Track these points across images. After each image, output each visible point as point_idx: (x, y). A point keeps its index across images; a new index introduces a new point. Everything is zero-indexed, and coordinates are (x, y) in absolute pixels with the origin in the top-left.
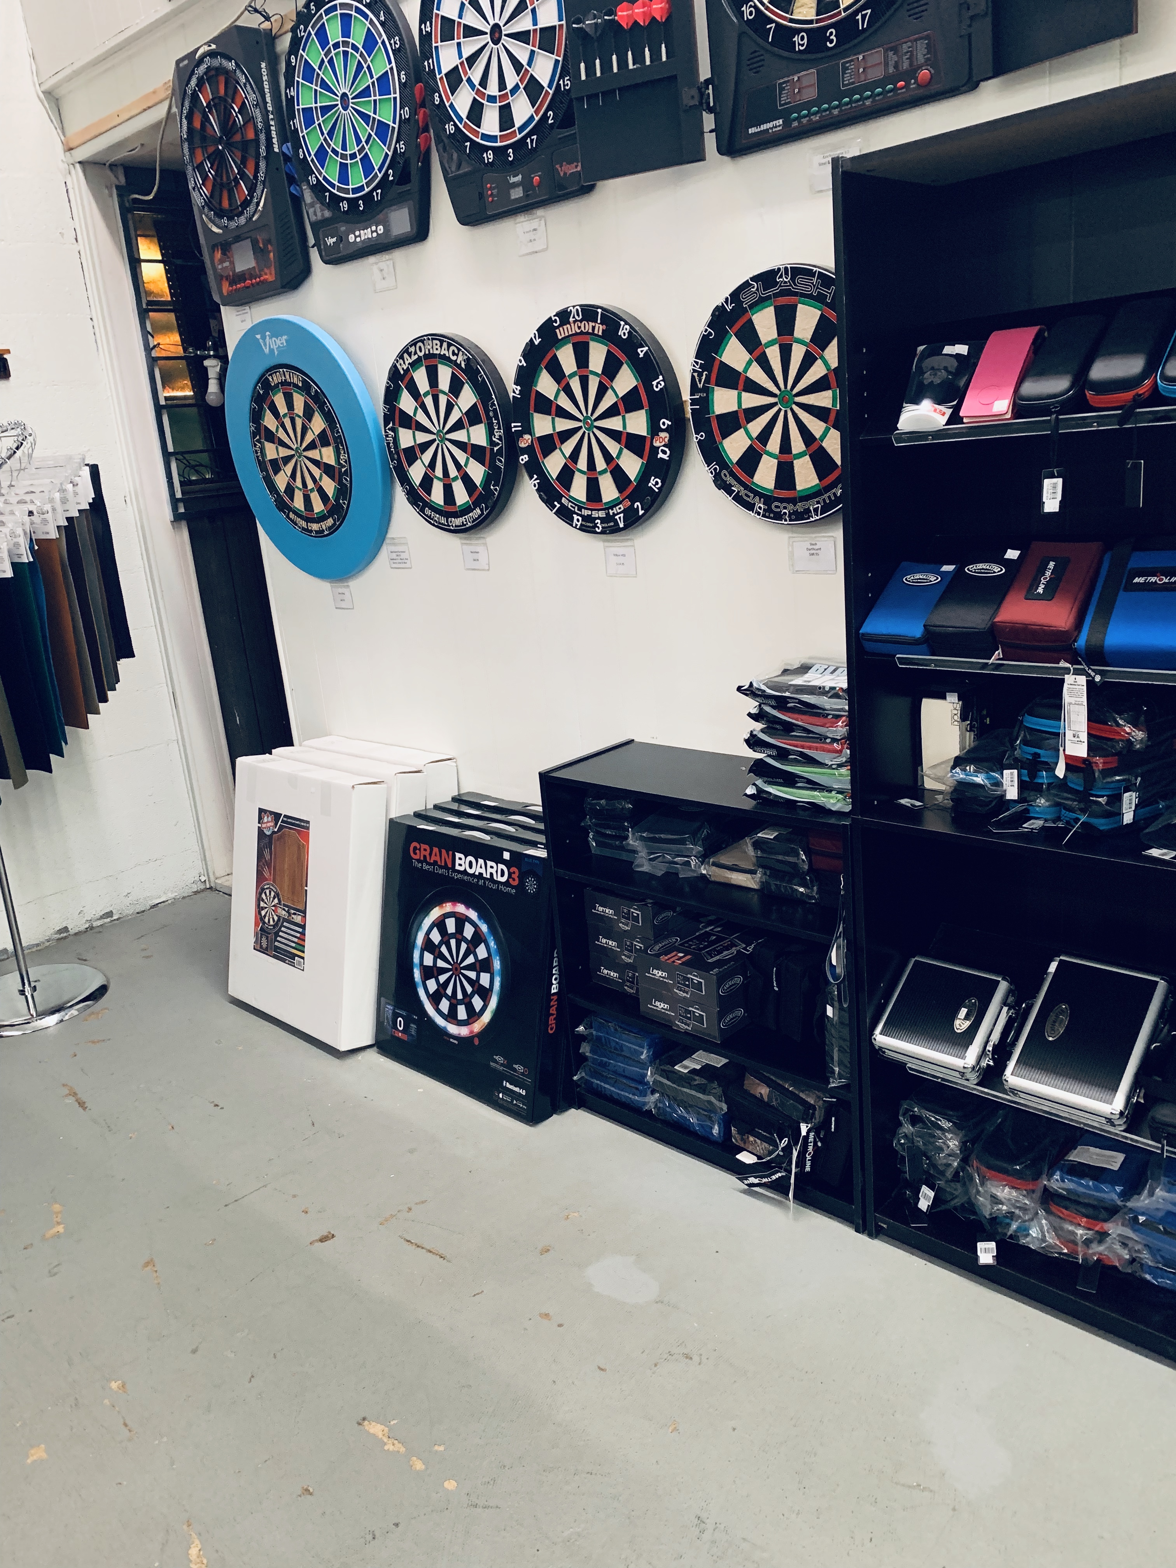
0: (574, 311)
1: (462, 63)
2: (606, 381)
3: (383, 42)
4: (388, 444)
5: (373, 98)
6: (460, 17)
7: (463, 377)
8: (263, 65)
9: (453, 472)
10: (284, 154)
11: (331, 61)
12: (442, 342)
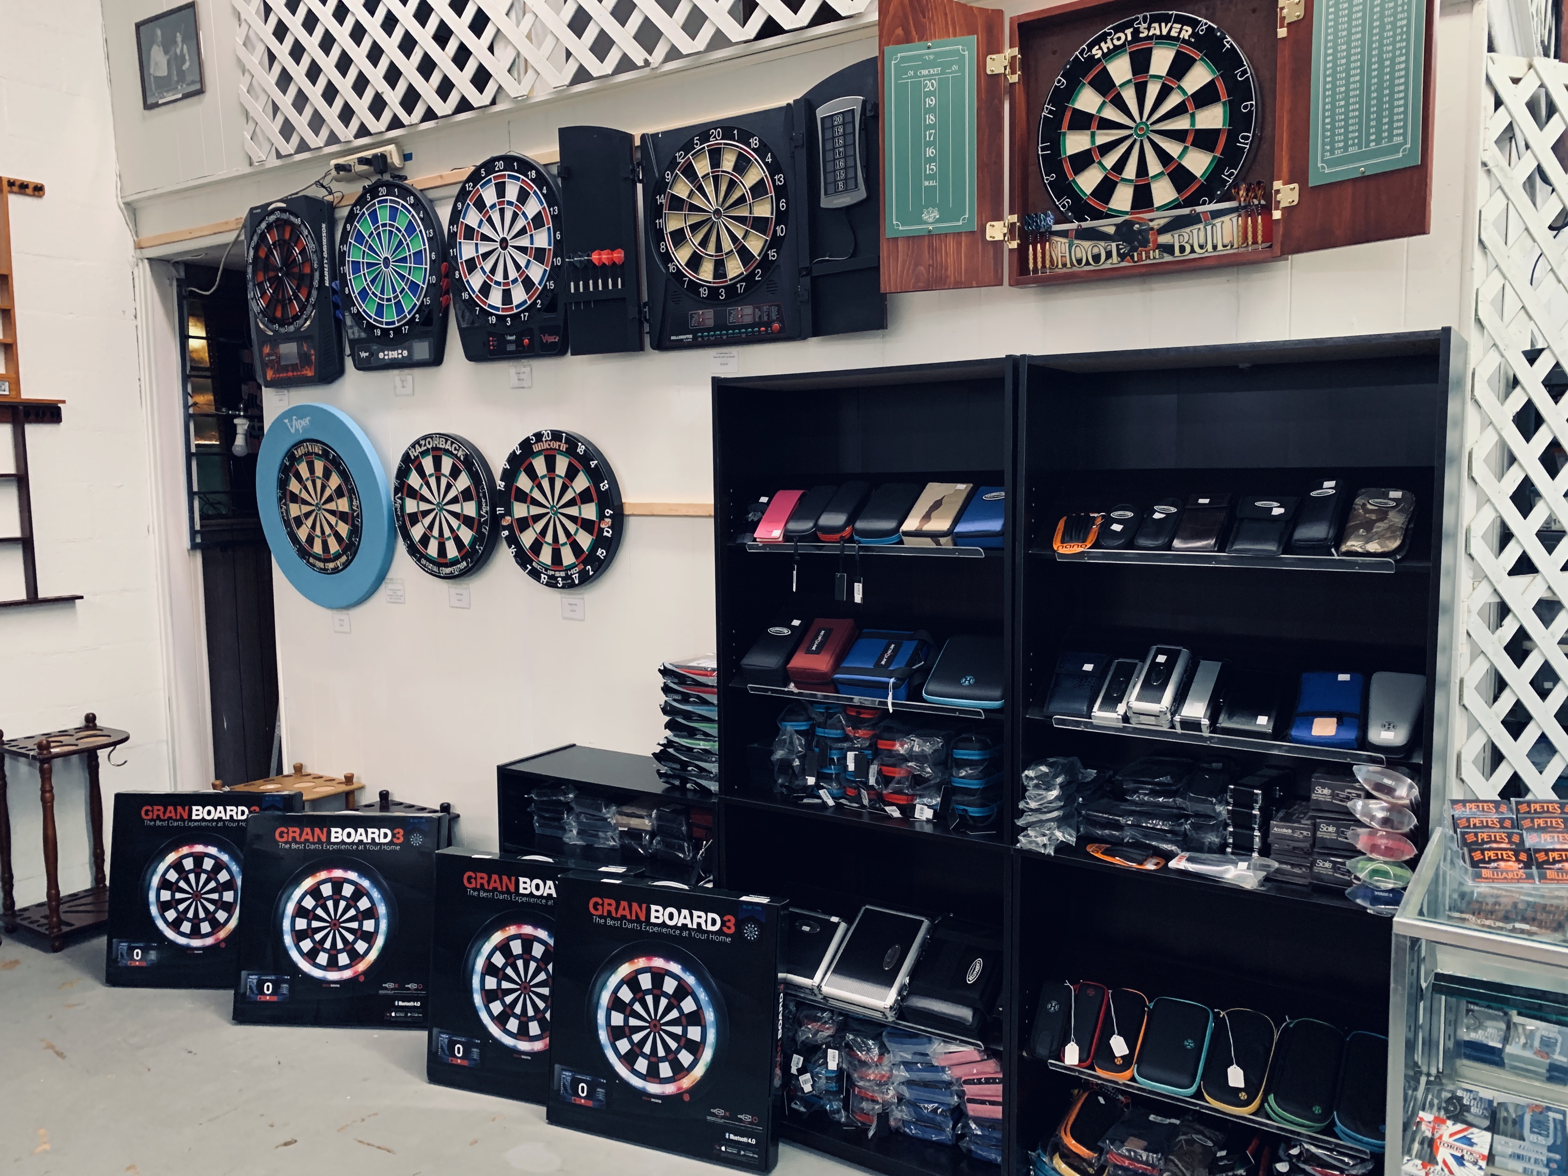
0: (546, 434)
1: (478, 257)
2: (567, 482)
3: (421, 231)
4: (396, 509)
5: (408, 265)
6: (479, 227)
7: (461, 467)
8: (324, 226)
9: (447, 533)
10: (332, 288)
11: (379, 234)
12: (447, 440)
